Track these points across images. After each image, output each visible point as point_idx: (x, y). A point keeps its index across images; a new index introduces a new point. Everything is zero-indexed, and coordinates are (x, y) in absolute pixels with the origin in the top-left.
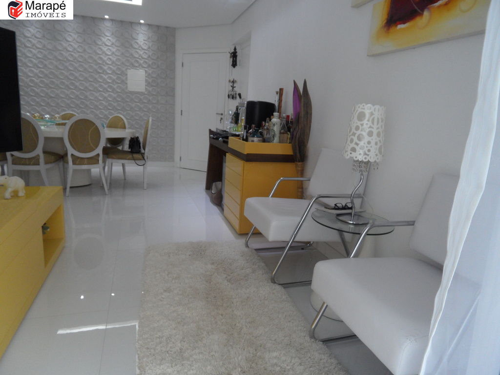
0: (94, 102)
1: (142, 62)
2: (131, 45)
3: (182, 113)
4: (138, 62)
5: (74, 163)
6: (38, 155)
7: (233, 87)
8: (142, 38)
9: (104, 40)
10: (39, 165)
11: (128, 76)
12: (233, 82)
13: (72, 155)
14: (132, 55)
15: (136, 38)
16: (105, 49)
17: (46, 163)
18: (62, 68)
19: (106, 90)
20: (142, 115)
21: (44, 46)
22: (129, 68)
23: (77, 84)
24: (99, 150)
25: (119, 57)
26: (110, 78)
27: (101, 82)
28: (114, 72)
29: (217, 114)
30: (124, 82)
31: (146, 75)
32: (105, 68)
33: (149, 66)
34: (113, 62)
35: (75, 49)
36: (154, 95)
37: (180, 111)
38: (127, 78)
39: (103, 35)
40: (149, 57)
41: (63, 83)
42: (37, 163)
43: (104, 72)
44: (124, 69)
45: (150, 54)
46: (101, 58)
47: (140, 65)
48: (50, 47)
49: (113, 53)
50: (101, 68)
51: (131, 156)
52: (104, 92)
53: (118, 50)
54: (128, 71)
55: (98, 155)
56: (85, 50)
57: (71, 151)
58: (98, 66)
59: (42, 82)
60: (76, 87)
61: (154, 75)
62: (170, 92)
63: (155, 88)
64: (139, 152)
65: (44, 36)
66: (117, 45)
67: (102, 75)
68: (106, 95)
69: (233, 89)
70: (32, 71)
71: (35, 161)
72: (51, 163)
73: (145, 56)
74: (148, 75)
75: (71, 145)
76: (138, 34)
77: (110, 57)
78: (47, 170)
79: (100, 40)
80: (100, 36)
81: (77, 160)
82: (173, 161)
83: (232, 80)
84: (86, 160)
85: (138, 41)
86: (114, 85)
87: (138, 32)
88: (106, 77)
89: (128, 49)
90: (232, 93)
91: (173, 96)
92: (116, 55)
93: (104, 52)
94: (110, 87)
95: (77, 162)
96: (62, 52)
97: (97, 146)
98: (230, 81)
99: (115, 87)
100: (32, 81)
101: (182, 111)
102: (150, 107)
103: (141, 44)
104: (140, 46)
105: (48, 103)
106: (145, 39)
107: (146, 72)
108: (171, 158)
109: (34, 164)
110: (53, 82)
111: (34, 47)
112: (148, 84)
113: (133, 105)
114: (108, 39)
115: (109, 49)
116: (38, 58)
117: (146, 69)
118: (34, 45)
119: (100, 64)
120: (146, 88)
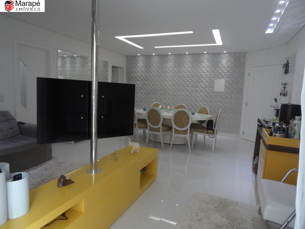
0: (195, 97)
1: (223, 74)
2: (218, 66)
3: (246, 104)
4: (221, 74)
5: (175, 133)
6: (160, 127)
7: (285, 88)
8: (225, 61)
9: (203, 64)
10: (159, 132)
11: (215, 83)
12: (285, 84)
13: (175, 128)
14: (218, 71)
15: (221, 61)
16: (203, 69)
17: (163, 131)
18: (181, 81)
19: (202, 91)
20: (221, 105)
21: (175, 71)
22: (216, 78)
23: (188, 88)
24: (188, 127)
25: (211, 73)
26: (205, 84)
27: (200, 87)
28: (207, 81)
29: (271, 106)
30: (212, 87)
31: (226, 82)
32: (203, 79)
33: (228, 77)
34: (207, 76)
35: (188, 71)
36: (229, 93)
37: (246, 103)
38: (214, 85)
39: (203, 62)
40: (228, 71)
41: (181, 88)
42: (159, 131)
43: (202, 82)
44: (213, 79)
45: (229, 69)
46: (201, 74)
47: (222, 76)
48: (177, 71)
49: (207, 71)
50: (200, 79)
51: (206, 131)
52: (201, 92)
53: (210, 69)
54: (215, 80)
55: (187, 130)
56: (193, 71)
57: (174, 126)
58: (199, 79)
59: (172, 88)
60: (187, 90)
61: (230, 82)
62: (240, 92)
63: (230, 89)
64: (212, 129)
65: (175, 66)
66: (210, 66)
67: (201, 83)
68: (202, 94)
69: (284, 89)
70: (168, 83)
71: (158, 130)
72: (165, 131)
73: (226, 71)
74: (227, 82)
75: (175, 123)
76: (222, 59)
77: (206, 73)
78: (163, 135)
79: (201, 65)
80: (202, 63)
81: (177, 132)
82: (239, 134)
83: (284, 83)
84: (181, 132)
85: (222, 63)
86: (207, 88)
87: (222, 58)
88: (202, 84)
89: (216, 68)
90: (284, 92)
91: (242, 94)
92: (209, 72)
93: (203, 71)
94: (204, 89)
95: (177, 133)
96: (182, 73)
97: (187, 125)
98: (282, 84)
99: (207, 89)
100: (168, 88)
101: (247, 103)
102: (227, 100)
103: (224, 64)
104: (223, 66)
105: (174, 99)
106: (226, 61)
107: (225, 80)
108: (238, 132)
109: (158, 132)
110: (177, 88)
111: (171, 72)
112: (226, 87)
113: (216, 100)
114: (205, 64)
115: (205, 69)
116: (172, 77)
117: (226, 79)
118: (170, 71)
119: (200, 77)
120: (225, 90)
